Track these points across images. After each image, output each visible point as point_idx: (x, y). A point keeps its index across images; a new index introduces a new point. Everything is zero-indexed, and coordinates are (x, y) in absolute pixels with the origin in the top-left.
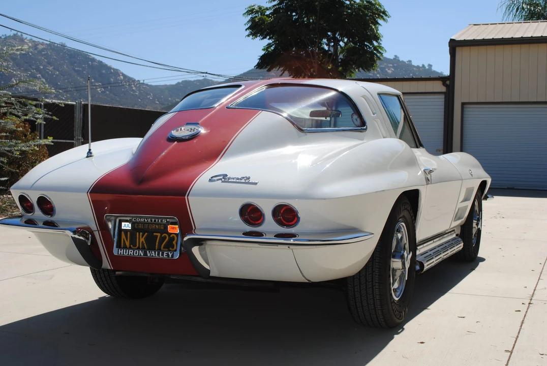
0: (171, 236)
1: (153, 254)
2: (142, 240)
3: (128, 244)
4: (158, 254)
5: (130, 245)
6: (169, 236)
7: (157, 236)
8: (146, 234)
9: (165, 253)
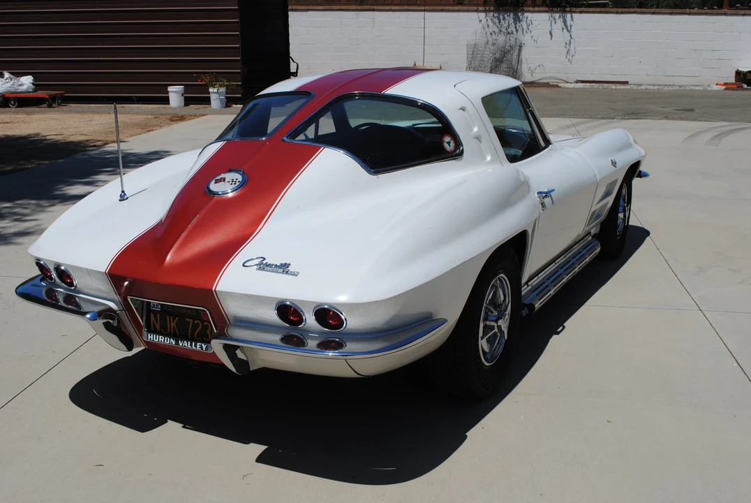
0: (205, 323)
1: (186, 344)
2: (173, 324)
3: (158, 327)
4: (191, 345)
5: (161, 328)
6: (203, 324)
7: (190, 322)
8: (177, 318)
9: (198, 344)
